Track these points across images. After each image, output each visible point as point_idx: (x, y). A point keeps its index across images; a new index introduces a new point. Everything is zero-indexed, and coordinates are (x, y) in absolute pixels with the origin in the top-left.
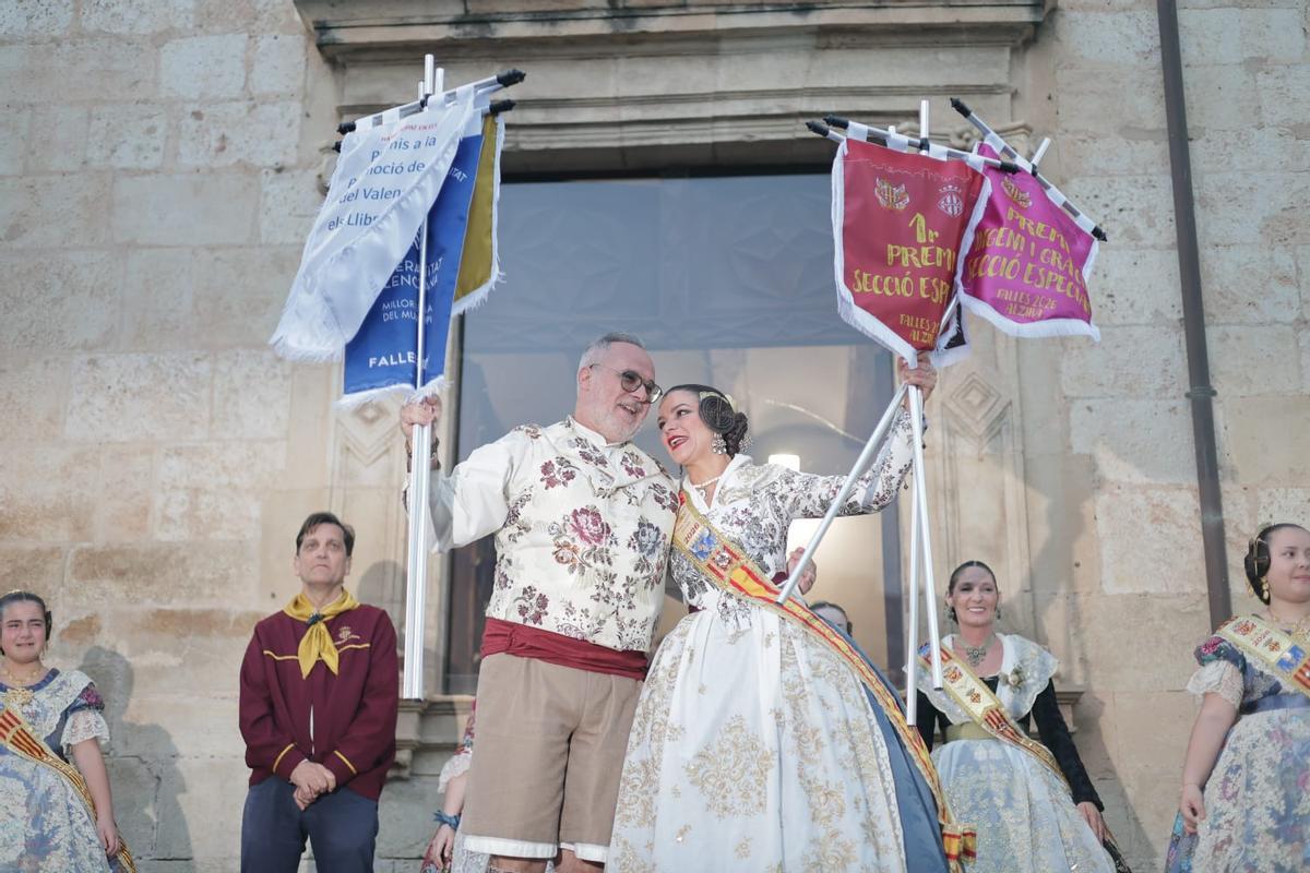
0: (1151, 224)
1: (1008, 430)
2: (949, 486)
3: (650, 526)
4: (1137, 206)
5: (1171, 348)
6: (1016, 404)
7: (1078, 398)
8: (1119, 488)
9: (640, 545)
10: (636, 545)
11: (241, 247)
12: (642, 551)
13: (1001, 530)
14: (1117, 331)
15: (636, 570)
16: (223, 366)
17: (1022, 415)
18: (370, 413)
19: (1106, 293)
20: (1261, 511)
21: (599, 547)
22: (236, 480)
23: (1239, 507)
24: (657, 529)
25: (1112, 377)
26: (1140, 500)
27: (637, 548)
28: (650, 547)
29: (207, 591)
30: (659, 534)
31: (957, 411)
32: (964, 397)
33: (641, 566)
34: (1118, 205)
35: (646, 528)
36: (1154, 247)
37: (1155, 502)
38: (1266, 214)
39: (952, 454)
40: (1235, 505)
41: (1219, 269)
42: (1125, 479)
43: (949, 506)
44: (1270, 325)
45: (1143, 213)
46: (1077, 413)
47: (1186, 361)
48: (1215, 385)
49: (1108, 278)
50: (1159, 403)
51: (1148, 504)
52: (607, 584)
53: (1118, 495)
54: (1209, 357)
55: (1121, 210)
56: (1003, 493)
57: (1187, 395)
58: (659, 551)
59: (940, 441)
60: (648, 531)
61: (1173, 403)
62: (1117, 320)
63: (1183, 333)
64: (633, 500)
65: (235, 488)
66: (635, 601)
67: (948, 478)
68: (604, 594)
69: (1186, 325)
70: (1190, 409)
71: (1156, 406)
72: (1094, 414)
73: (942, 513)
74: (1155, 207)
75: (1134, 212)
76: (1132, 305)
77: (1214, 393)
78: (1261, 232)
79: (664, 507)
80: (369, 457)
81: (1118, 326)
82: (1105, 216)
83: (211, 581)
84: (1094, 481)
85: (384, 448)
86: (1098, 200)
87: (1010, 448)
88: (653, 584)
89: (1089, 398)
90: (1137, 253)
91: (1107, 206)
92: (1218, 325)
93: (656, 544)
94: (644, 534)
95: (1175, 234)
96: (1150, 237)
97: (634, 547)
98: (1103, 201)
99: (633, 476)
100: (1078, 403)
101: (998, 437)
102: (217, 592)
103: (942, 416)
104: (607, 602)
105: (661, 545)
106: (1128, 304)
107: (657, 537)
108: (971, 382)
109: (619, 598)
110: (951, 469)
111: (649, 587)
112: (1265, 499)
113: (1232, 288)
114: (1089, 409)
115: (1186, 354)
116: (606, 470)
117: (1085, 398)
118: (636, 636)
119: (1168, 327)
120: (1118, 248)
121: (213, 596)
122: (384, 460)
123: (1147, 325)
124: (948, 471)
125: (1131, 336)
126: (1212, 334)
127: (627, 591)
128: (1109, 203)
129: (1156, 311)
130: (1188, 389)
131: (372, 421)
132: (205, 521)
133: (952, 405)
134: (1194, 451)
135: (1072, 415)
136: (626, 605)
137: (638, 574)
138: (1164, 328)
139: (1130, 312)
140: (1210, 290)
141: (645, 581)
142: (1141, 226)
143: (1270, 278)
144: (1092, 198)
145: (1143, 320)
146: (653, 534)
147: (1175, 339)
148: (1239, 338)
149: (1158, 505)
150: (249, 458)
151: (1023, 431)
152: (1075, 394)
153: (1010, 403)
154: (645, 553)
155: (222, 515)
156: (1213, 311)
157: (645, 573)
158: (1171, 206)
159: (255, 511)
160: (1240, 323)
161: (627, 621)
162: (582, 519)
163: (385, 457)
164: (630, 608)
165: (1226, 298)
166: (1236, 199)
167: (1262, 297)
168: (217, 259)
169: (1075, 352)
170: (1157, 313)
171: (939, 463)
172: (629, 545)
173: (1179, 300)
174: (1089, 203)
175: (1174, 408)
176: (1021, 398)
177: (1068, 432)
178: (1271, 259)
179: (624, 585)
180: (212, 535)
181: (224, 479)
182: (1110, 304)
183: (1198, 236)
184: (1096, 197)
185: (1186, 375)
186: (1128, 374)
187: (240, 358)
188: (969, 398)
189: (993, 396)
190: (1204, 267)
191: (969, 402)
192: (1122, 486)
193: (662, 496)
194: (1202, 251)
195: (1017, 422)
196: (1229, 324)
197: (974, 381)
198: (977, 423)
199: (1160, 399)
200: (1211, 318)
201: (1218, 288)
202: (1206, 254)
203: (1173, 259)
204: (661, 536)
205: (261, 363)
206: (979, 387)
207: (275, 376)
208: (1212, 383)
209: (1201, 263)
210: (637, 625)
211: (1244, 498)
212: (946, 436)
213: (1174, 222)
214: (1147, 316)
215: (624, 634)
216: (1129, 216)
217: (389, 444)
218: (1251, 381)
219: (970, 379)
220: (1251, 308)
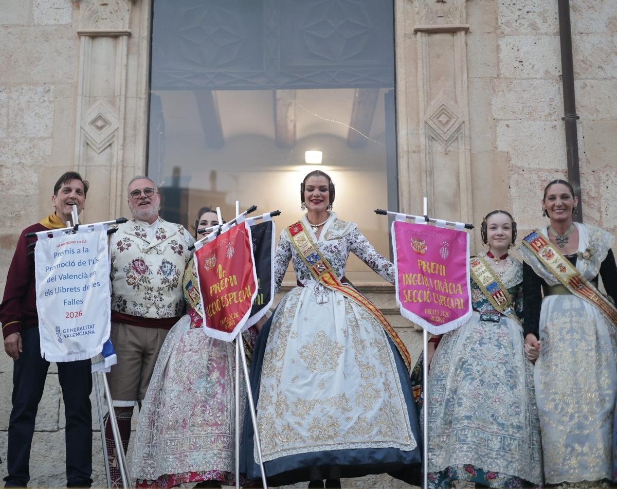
0: (545, 21)
1: (462, 138)
2: (428, 169)
3: (168, 262)
4: (537, 10)
5: (555, 91)
6: (467, 123)
7: (501, 120)
8: (523, 171)
9: (163, 272)
10: (161, 272)
11: (23, 26)
12: (164, 275)
13: (457, 194)
14: (524, 82)
15: (162, 284)
16: (14, 95)
17: (470, 129)
18: (100, 123)
19: (519, 60)
20: (602, 184)
21: (144, 276)
22: (23, 161)
23: (590, 182)
24: (171, 264)
25: (521, 108)
26: (535, 177)
27: (162, 274)
28: (168, 272)
29: (8, 223)
30: (172, 265)
31: (433, 126)
32: (437, 118)
33: (164, 281)
34: (526, 9)
35: (166, 264)
36: (546, 34)
37: (543, 179)
38: (609, 16)
39: (430, 151)
40: (587, 181)
41: (582, 47)
42: (527, 166)
43: (429, 180)
44: (610, 80)
45: (540, 14)
46: (501, 128)
47: (563, 99)
48: (578, 113)
49: (519, 52)
50: (547, 123)
51: (539, 179)
52: (149, 292)
53: (523, 175)
54: (576, 97)
55: (528, 12)
56: (459, 173)
57: (563, 119)
58: (173, 273)
59: (424, 143)
60: (166, 265)
61: (555, 123)
62: (525, 76)
63: (561, 83)
64: (159, 252)
65: (23, 165)
66: (163, 297)
67: (428, 164)
68: (148, 296)
69: (563, 79)
70: (564, 127)
71: (545, 125)
72: (510, 129)
73: (424, 184)
74: (548, 10)
75: (535, 13)
76: (533, 67)
77: (578, 118)
78: (606, 26)
79: (175, 252)
80: (100, 148)
81: (524, 79)
82: (519, 16)
83: (11, 218)
84: (509, 167)
85: (108, 144)
86: (515, 6)
87: (463, 147)
88: (172, 288)
89: (507, 120)
90: (537, 37)
91: (520, 10)
92: (581, 79)
93: (171, 270)
94: (165, 267)
95: (558, 27)
96: (544, 28)
97: (160, 274)
98: (518, 7)
99: (160, 240)
100: (502, 122)
101: (456, 141)
102: (14, 225)
103: (425, 129)
104: (150, 300)
105: (174, 270)
106: (531, 66)
107: (172, 267)
108: (442, 110)
109: (155, 297)
110: (430, 158)
111: (171, 289)
112: (604, 177)
113: (590, 58)
114: (508, 126)
115: (562, 95)
116: (146, 239)
117: (505, 120)
118: (165, 312)
119: (553, 80)
120: (526, 35)
121: (11, 226)
122: (108, 150)
123: (541, 79)
124: (428, 160)
125: (531, 85)
126: (577, 84)
127: (159, 293)
128: (521, 8)
129: (547, 71)
130: (563, 115)
131: (100, 128)
132: (6, 184)
133: (430, 123)
134: (566, 150)
135: (498, 128)
136: (159, 299)
137: (164, 285)
138: (550, 80)
139: (532, 71)
140: (577, 58)
141: (167, 287)
142: (539, 22)
143: (611, 53)
144: (512, 5)
145: (538, 76)
146: (169, 266)
147: (557, 86)
148: (592, 87)
149: (545, 181)
150: (31, 148)
151: (470, 138)
152: (499, 117)
153: (464, 122)
154: (166, 275)
155: (16, 181)
156: (578, 71)
157: (167, 284)
158: (557, 11)
159: (35, 178)
160: (593, 78)
161: (161, 305)
162: (136, 263)
163: (109, 149)
164: (161, 300)
165: (586, 64)
166: (593, 7)
167: (606, 63)
168: (9, 33)
169: (500, 94)
170: (547, 72)
171: (423, 155)
172: (158, 273)
173: (559, 64)
174: (510, 8)
175: (555, 126)
176: (470, 120)
177: (495, 139)
178: (612, 42)
179: (157, 291)
180: (10, 192)
181: (16, 160)
182: (520, 66)
183: (571, 28)
184: (514, 4)
185: (563, 107)
186: (529, 106)
187: (24, 91)
188: (440, 119)
189: (454, 118)
190: (574, 45)
191: (440, 121)
192: (525, 169)
193: (175, 246)
194: (573, 37)
195: (467, 132)
196: (587, 78)
197: (443, 109)
198: (445, 133)
199: (547, 121)
200: (577, 75)
201: (582, 58)
202: (575, 38)
203: (556, 42)
204: (173, 267)
205: (36, 93)
206: (446, 112)
207: (44, 101)
208: (577, 112)
209: (573, 44)
210: (166, 307)
211: (592, 177)
212: (427, 140)
213: (558, 20)
214: (541, 74)
215: (159, 312)
216: (533, 15)
217: (111, 141)
218: (598, 112)
219: (441, 109)
220: (600, 69)
